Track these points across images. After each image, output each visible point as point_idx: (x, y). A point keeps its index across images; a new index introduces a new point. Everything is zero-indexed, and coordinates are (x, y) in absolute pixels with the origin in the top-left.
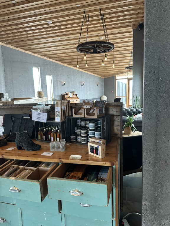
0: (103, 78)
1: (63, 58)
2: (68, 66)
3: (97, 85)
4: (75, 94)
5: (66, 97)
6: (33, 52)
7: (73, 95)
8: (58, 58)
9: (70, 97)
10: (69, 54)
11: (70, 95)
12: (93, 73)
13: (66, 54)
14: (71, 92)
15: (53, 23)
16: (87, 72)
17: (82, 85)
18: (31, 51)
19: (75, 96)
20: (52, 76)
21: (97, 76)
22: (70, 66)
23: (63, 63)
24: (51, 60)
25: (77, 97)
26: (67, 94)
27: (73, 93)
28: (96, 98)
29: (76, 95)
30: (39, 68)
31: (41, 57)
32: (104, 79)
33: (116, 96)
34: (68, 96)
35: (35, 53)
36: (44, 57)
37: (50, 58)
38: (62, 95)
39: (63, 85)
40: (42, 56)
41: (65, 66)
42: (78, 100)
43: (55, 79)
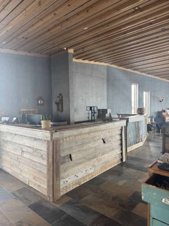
9: (168, 114)
11: (168, 112)
14: (168, 109)
18: (131, 68)
24: (150, 76)
31: (140, 73)
36: (143, 74)
37: (149, 74)
38: (159, 112)
39: (160, 101)
43: (153, 95)
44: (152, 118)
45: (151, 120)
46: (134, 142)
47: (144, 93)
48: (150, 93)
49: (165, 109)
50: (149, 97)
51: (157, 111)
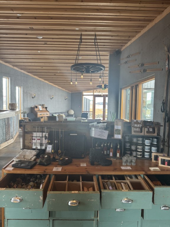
0: (70, 93)
1: (35, 70)
2: (39, 78)
3: (65, 99)
4: (44, 107)
5: (36, 109)
6: (5, 61)
7: (43, 108)
8: (30, 70)
9: (40, 110)
10: (43, 67)
11: (40, 108)
12: (62, 88)
13: (40, 67)
14: (40, 105)
15: (43, 38)
16: (57, 86)
17: (51, 99)
18: (2, 60)
19: (44, 109)
20: (22, 87)
21: (65, 90)
22: (40, 79)
23: (34, 75)
24: (22, 71)
25: (47, 110)
26: (37, 107)
27: (43, 106)
28: (64, 111)
29: (46, 108)
30: (10, 78)
31: (12, 67)
32: (72, 94)
33: (83, 111)
34: (38, 108)
35: (6, 62)
36: (15, 68)
37: (21, 69)
38: (31, 107)
39: (33, 98)
40: (14, 66)
41: (35, 78)
42: (48, 113)
43: (25, 91)
44: (24, 114)
45: (24, 116)
46: (4, 140)
47: (17, 88)
48: (23, 88)
49: (37, 105)
50: (22, 93)
51: (30, 107)
